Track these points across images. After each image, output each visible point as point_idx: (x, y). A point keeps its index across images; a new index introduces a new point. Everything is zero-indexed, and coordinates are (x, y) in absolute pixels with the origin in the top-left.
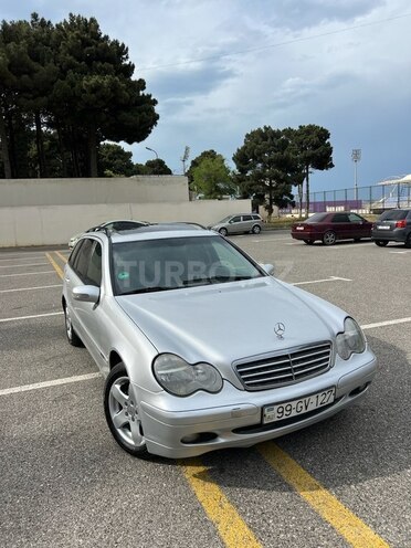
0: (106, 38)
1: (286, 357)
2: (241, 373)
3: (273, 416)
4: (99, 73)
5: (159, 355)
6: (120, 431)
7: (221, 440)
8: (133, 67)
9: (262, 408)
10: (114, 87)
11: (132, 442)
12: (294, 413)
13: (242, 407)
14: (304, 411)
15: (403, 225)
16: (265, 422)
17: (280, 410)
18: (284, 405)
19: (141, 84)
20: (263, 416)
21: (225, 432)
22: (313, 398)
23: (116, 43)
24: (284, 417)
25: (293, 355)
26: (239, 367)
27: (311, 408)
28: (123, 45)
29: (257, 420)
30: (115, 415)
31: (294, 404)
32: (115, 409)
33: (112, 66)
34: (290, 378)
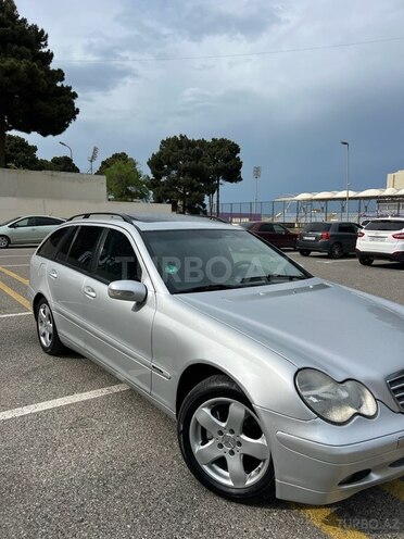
0: (24, 21)
2: (395, 391)
4: (13, 56)
5: (299, 370)
6: (206, 468)
7: (373, 478)
8: (52, 55)
10: (31, 73)
11: (230, 483)
15: (327, 237)
19: (60, 75)
23: (35, 28)
26: (392, 383)
28: (42, 31)
30: (197, 448)
32: (196, 439)
33: (29, 51)
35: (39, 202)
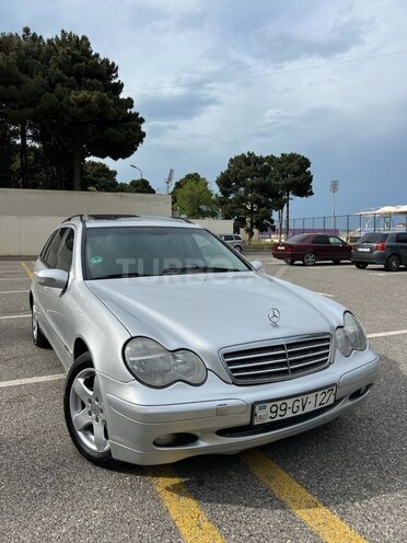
0: (97, 55)
1: (282, 347)
2: (229, 363)
3: (265, 416)
4: (87, 89)
5: (132, 338)
6: (80, 434)
7: (202, 444)
8: (122, 85)
9: (253, 406)
10: (102, 103)
11: (94, 448)
12: (289, 414)
13: (229, 403)
14: (300, 412)
15: (383, 248)
16: (256, 423)
17: (274, 409)
18: (279, 403)
19: (129, 102)
20: (253, 414)
21: (206, 432)
22: (311, 397)
23: (106, 61)
24: (278, 418)
25: (289, 346)
26: (226, 355)
27: (309, 408)
28: (113, 64)
29: (245, 420)
30: (75, 415)
31: (290, 402)
32: (76, 408)
33: (101, 83)
34: (285, 372)
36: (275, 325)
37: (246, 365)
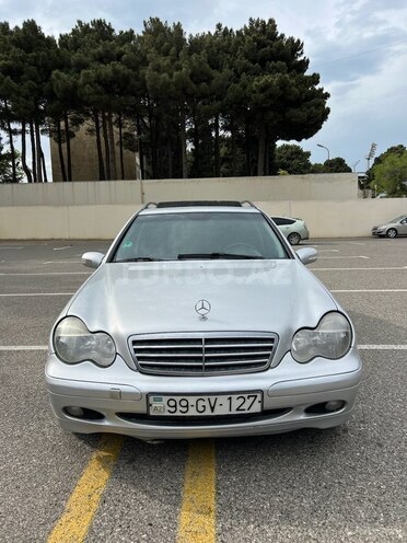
0: (282, 36)
1: (198, 341)
2: (136, 351)
3: (161, 408)
4: (271, 72)
7: (106, 423)
8: (308, 61)
9: (149, 395)
12: (192, 412)
13: (123, 388)
14: (208, 412)
16: (152, 414)
17: (172, 403)
18: (178, 399)
19: (315, 79)
20: (149, 405)
22: (223, 400)
23: (292, 39)
24: (178, 414)
25: (208, 341)
26: (135, 343)
27: (219, 411)
28: (299, 41)
29: (140, 408)
31: (192, 400)
34: (199, 368)
35: (285, 204)
36: (204, 318)
37: (156, 355)
